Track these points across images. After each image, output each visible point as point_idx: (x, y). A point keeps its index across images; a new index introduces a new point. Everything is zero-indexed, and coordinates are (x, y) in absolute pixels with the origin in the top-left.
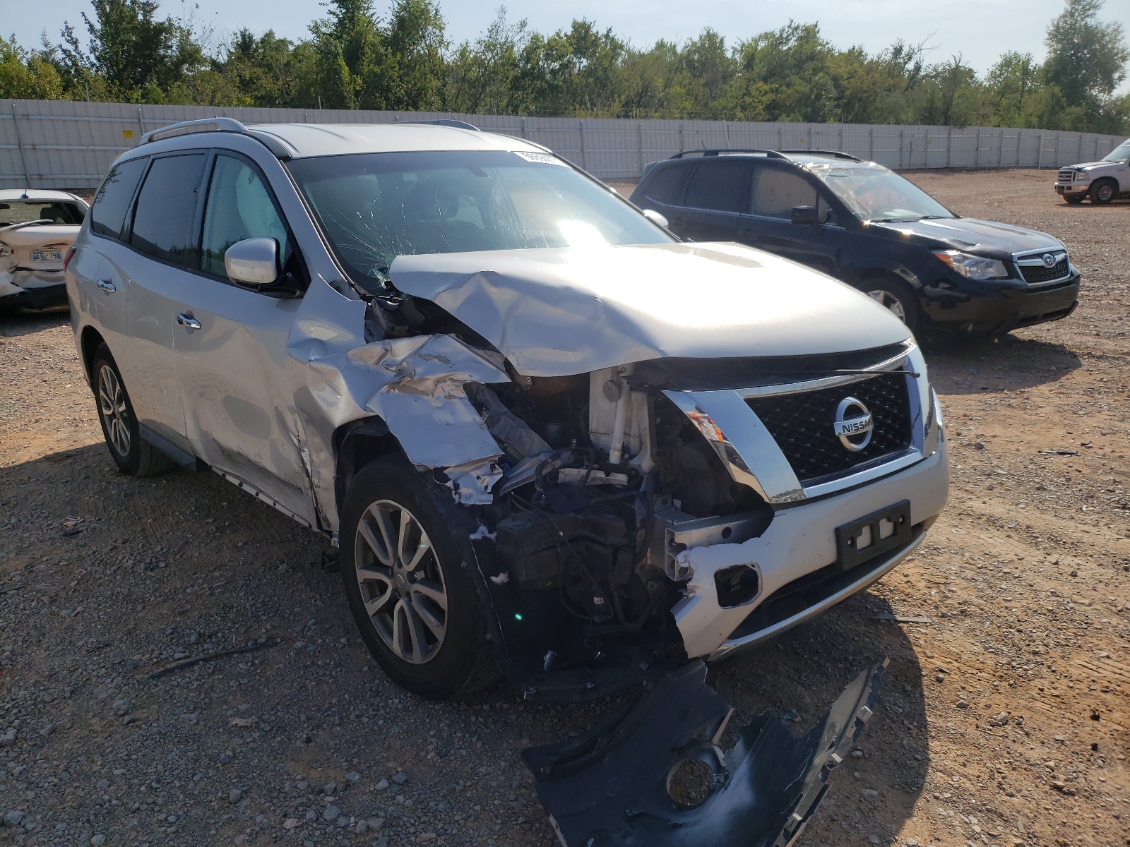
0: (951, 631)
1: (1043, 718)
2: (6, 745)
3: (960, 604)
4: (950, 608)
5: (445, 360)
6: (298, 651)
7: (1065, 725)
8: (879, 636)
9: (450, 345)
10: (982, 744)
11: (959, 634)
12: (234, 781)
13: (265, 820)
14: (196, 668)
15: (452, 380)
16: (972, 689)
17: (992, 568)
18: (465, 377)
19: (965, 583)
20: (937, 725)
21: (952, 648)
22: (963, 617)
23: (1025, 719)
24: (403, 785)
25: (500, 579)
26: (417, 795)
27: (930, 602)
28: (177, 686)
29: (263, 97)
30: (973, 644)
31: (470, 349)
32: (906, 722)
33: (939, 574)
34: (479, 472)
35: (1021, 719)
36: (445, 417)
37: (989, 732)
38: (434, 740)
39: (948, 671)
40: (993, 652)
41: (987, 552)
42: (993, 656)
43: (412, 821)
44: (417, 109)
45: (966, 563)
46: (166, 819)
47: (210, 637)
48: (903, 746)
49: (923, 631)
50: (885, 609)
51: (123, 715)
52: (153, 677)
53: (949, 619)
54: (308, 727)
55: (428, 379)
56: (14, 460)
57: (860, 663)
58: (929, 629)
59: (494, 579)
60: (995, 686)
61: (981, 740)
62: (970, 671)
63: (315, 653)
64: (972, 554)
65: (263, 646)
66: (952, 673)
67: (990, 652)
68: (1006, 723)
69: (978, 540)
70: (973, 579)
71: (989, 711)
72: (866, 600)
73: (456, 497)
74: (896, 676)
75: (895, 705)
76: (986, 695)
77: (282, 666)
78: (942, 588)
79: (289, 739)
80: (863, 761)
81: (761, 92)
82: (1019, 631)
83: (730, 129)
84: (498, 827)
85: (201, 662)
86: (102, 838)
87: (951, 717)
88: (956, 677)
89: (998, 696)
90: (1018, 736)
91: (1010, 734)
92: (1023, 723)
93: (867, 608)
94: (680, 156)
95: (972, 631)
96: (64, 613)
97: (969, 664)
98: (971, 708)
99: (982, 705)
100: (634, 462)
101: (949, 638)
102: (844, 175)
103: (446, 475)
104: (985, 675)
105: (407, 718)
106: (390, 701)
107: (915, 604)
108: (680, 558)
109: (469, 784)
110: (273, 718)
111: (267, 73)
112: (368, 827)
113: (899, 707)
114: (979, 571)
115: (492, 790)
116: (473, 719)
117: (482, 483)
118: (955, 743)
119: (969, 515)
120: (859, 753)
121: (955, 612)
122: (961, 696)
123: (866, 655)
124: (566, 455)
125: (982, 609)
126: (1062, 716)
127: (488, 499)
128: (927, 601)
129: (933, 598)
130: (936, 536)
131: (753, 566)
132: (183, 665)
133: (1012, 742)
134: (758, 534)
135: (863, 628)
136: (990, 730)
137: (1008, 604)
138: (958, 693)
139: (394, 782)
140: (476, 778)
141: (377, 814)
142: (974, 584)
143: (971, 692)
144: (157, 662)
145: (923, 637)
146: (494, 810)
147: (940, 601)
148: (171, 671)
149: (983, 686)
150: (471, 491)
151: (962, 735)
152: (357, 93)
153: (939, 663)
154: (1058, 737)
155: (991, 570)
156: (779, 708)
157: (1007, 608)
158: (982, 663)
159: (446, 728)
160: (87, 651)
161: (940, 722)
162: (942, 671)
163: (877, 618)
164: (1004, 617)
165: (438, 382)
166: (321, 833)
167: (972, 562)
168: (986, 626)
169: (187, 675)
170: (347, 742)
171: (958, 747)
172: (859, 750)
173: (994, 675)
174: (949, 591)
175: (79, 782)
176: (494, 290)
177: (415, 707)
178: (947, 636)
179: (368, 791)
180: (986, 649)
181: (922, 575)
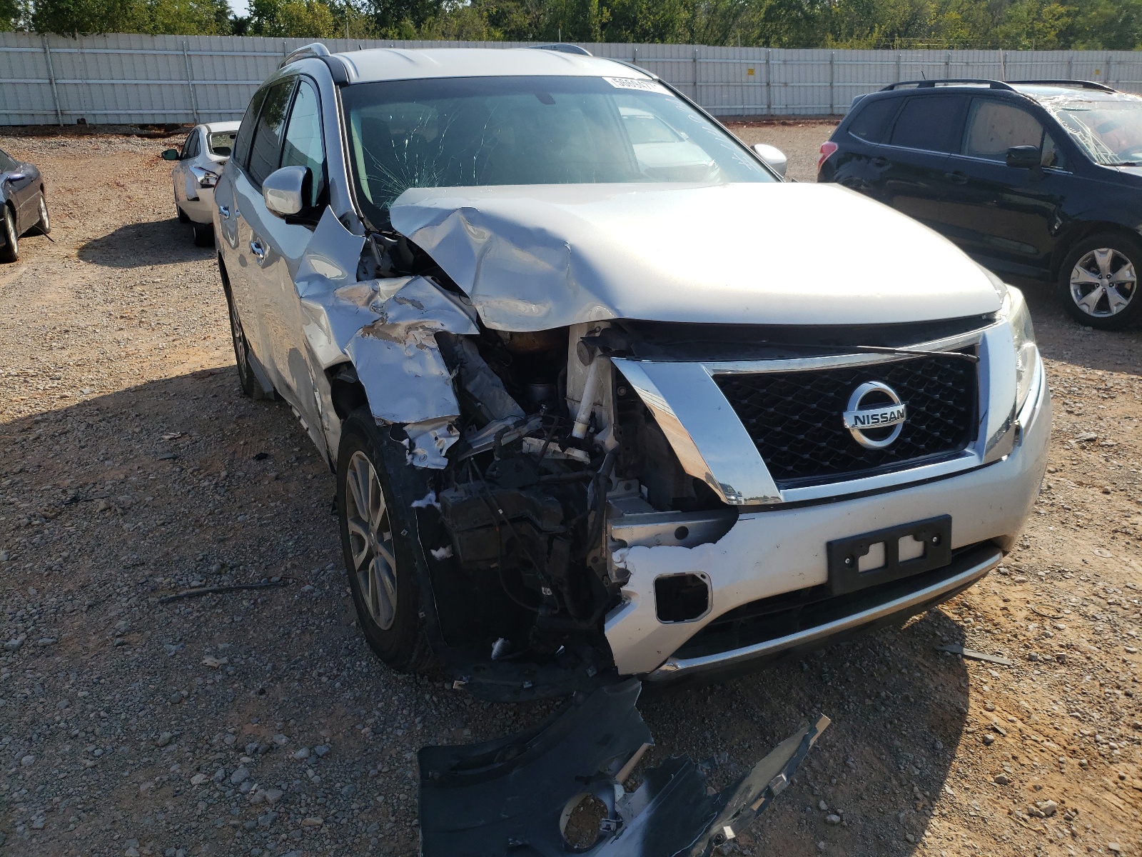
0: (1032, 679)
1: (1106, 818)
2: (10, 650)
3: (1061, 646)
4: (1045, 650)
5: (417, 305)
6: (303, 595)
7: (1131, 831)
8: (934, 672)
9: (425, 289)
10: (1004, 838)
11: (1041, 686)
12: (173, 723)
13: (178, 771)
14: (204, 598)
15: (423, 327)
16: (1026, 761)
17: (1127, 607)
18: (437, 325)
19: (1081, 621)
20: (957, 801)
21: (1023, 702)
22: (1058, 664)
23: (1081, 814)
24: (322, 757)
25: (439, 553)
26: (328, 773)
27: (1022, 638)
28: (178, 615)
29: (512, 31)
30: (1054, 702)
31: (445, 295)
32: (916, 789)
33: (1050, 604)
34: (438, 432)
35: (1074, 814)
36: (413, 368)
37: (1022, 823)
38: (377, 713)
39: (1004, 732)
40: (1077, 717)
41: (1129, 584)
42: (1076, 721)
43: (309, 800)
44: (663, 41)
45: (1094, 595)
46: (93, 751)
47: (231, 569)
48: (897, 819)
49: (995, 674)
50: (957, 639)
51: (118, 636)
52: (162, 602)
53: (1037, 664)
54: (269, 678)
55: (399, 325)
56: (166, 374)
57: (895, 703)
58: (1005, 673)
59: (434, 552)
60: (1060, 762)
61: (1006, 832)
62: (1033, 737)
63: (316, 599)
64: (1107, 584)
65: (276, 585)
66: (1009, 735)
67: (1073, 716)
68: (1052, 815)
69: (1125, 567)
70: (1093, 617)
71: (1035, 795)
72: (939, 624)
73: (409, 458)
74: (933, 727)
75: (914, 764)
76: (1042, 772)
77: (280, 608)
78: (1047, 622)
79: (245, 687)
80: (837, 828)
81: (1054, 15)
82: (1127, 694)
83: (1008, 60)
84: (389, 825)
85: (210, 593)
86: (31, 760)
87: (979, 793)
88: (1011, 741)
89: (1058, 777)
90: (1060, 835)
91: (1050, 830)
92: (1076, 818)
93: (935, 635)
94: (892, 87)
95: (1062, 685)
96: (126, 526)
97: (1038, 727)
98: (1013, 786)
99: (1029, 785)
100: (598, 438)
101: (1027, 689)
102: (1085, 108)
103: (405, 432)
104: (1053, 745)
105: (365, 684)
106: (358, 663)
107: (1000, 637)
108: (616, 556)
109: (385, 770)
110: (243, 662)
111: (518, 7)
112: (265, 797)
113: (917, 767)
114: (1107, 607)
115: (405, 781)
116: (427, 697)
117: (438, 445)
118: (969, 828)
119: (1127, 533)
120: (835, 818)
121: (1048, 657)
122: (1006, 768)
123: (905, 693)
124: (535, 422)
125: (1089, 658)
126: (1133, 817)
127: (441, 463)
128: (1019, 637)
129: (1028, 634)
130: (1069, 555)
131: (703, 576)
132: (193, 594)
133: (1047, 842)
134: (714, 540)
135: (919, 658)
136: (1025, 820)
137: (1128, 657)
138: (1004, 763)
139: (315, 753)
140: (396, 764)
141: (280, 786)
142: (1092, 623)
143: (1023, 765)
144: (175, 587)
145: (991, 682)
146: (395, 804)
147: (1036, 639)
148: (180, 598)
149: (1042, 759)
150: (426, 453)
151: (983, 819)
152: (603, 26)
153: (996, 719)
154: (1113, 846)
155: (1125, 609)
156: (767, 742)
157: (1124, 661)
158: (1056, 729)
159: (396, 702)
160: (125, 566)
161: (962, 798)
162: (996, 731)
163: (943, 648)
164: (1116, 672)
165: (410, 328)
166: (220, 796)
167: (1102, 594)
168: (1084, 681)
169: (192, 604)
170: (295, 700)
171: (972, 834)
172: (838, 814)
173: (1065, 748)
174: (1055, 628)
175: (46, 699)
176: (470, 228)
177: (378, 674)
178: (1024, 685)
179: (285, 757)
180: (1069, 711)
181: (1028, 602)
